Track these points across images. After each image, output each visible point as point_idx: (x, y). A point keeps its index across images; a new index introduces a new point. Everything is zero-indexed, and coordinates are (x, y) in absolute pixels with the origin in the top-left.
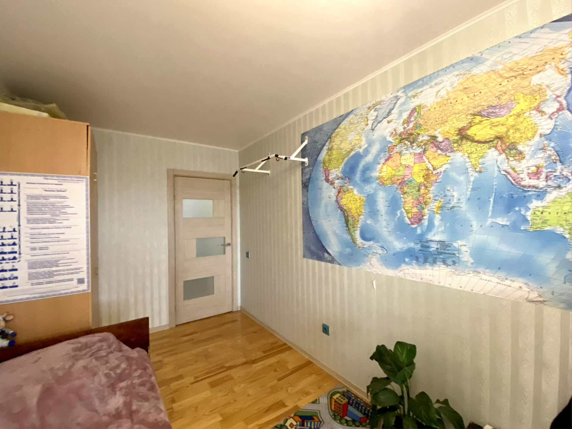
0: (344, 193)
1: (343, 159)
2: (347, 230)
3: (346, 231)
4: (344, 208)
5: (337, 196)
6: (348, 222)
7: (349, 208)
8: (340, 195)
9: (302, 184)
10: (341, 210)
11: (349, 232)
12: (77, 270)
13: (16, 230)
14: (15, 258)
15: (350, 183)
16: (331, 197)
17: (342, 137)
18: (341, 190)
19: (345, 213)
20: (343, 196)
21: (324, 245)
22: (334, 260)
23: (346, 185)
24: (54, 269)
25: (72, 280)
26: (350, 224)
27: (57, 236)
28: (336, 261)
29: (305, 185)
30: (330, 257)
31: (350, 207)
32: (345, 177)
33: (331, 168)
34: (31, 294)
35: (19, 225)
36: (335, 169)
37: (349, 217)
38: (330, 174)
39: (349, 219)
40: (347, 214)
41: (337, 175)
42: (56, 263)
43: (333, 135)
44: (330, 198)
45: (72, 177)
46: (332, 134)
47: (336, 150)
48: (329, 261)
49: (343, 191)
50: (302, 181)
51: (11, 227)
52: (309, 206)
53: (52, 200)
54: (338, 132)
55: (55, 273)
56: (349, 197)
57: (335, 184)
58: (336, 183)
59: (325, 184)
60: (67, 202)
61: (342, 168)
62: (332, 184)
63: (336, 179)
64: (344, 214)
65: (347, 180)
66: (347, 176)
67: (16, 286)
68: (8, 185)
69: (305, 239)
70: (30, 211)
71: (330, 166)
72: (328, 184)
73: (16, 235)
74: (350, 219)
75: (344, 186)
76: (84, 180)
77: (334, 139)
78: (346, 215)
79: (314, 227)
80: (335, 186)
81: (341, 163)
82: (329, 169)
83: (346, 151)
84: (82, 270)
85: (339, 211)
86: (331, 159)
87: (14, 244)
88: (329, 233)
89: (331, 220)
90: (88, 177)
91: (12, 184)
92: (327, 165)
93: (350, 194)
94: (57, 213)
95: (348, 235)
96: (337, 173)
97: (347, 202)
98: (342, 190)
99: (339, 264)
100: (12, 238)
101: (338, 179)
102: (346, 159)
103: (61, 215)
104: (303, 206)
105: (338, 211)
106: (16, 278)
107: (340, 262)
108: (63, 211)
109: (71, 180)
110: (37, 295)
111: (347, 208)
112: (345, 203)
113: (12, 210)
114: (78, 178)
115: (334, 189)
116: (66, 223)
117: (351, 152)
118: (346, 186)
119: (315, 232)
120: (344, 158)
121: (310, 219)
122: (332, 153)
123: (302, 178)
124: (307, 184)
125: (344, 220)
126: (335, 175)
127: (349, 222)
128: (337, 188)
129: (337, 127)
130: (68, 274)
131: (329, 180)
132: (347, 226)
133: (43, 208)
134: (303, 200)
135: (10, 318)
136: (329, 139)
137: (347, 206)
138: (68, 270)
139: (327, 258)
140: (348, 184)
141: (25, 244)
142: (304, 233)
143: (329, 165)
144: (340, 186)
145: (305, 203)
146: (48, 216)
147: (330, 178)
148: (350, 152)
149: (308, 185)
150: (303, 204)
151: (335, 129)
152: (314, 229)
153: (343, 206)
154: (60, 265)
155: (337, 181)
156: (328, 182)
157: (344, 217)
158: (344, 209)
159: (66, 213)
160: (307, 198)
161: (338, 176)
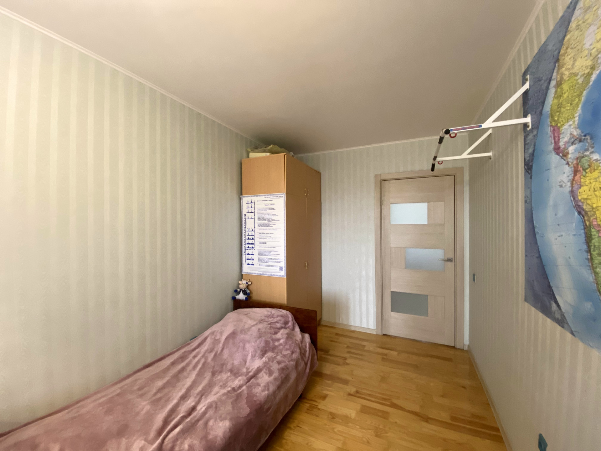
0: (584, 173)
1: (580, 95)
2: (588, 259)
3: (587, 261)
4: (584, 207)
5: (572, 181)
6: (591, 241)
7: (593, 208)
8: (577, 178)
9: (525, 165)
10: (579, 213)
11: (592, 264)
12: (279, 260)
13: (254, 230)
14: (253, 248)
15: (593, 147)
16: (564, 185)
17: (575, 48)
18: (579, 166)
19: (586, 218)
20: (582, 180)
21: (551, 285)
22: (565, 321)
23: (587, 153)
24: (269, 257)
25: (276, 266)
26: (595, 246)
27: (270, 235)
28: (567, 323)
29: (529, 168)
30: (559, 311)
31: (594, 206)
32: (585, 136)
33: (562, 123)
34: (259, 271)
35: (255, 228)
36: (568, 122)
37: (593, 230)
38: (561, 136)
39: (593, 234)
40: (589, 220)
41: (571, 134)
42: (269, 253)
43: (562, 51)
44: (561, 186)
45: (277, 195)
46: (559, 52)
47: (568, 80)
48: (558, 319)
49: (581, 169)
50: (525, 159)
51: (251, 228)
52: (533, 205)
53: (268, 211)
54: (569, 39)
55: (269, 260)
56: (592, 181)
57: (570, 156)
58: (570, 152)
59: (555, 158)
60: (275, 212)
61: (579, 116)
62: (565, 155)
63: (570, 144)
64: (584, 222)
65: (589, 141)
66: (588, 132)
67: (253, 265)
68: (251, 203)
69: (528, 269)
70: (259, 219)
71: (560, 120)
72: (558, 157)
73: (253, 233)
74: (595, 233)
75: (583, 157)
76: (283, 196)
77: (564, 59)
78: (588, 223)
79: (538, 247)
80: (569, 160)
81: (577, 105)
82: (559, 125)
83: (584, 74)
84: (281, 260)
85: (576, 214)
86: (561, 103)
87: (253, 239)
88: (560, 261)
89: (563, 234)
90: (285, 193)
91: (252, 203)
92: (556, 119)
93: (594, 173)
94: (270, 219)
95: (590, 271)
96: (572, 130)
97: (589, 193)
98: (581, 167)
99: (572, 333)
100: (252, 235)
101: (573, 143)
102: (585, 93)
103: (272, 221)
104: (525, 206)
105: (574, 214)
106: (253, 259)
107: (573, 329)
108: (273, 218)
109: (277, 197)
110: (261, 273)
111: (589, 207)
112: (585, 197)
113: (252, 219)
114: (280, 194)
115: (567, 166)
116: (274, 227)
117: (592, 74)
118: (586, 156)
119: (539, 257)
120: (582, 93)
121: (534, 230)
122: (562, 89)
123: (525, 154)
124: (530, 164)
125: (583, 235)
126: (568, 135)
127: (593, 241)
128: (572, 163)
129: (566, 32)
130: (275, 262)
131: (559, 148)
132: (589, 251)
133: (264, 217)
134: (525, 195)
135: (250, 283)
136: (557, 65)
137: (589, 202)
138: (275, 259)
139: (554, 313)
140: (591, 150)
141: (257, 240)
142: (526, 256)
143: (559, 116)
144: (577, 158)
145: (528, 201)
146: (266, 222)
147: (562, 144)
148: (589, 75)
149: (532, 166)
150: (526, 202)
151: (564, 39)
152: (539, 252)
153: (583, 203)
154: (271, 255)
155: (571, 149)
156: (558, 154)
157: (585, 229)
158: (583, 210)
159: (274, 220)
160: (531, 190)
161: (574, 136)
